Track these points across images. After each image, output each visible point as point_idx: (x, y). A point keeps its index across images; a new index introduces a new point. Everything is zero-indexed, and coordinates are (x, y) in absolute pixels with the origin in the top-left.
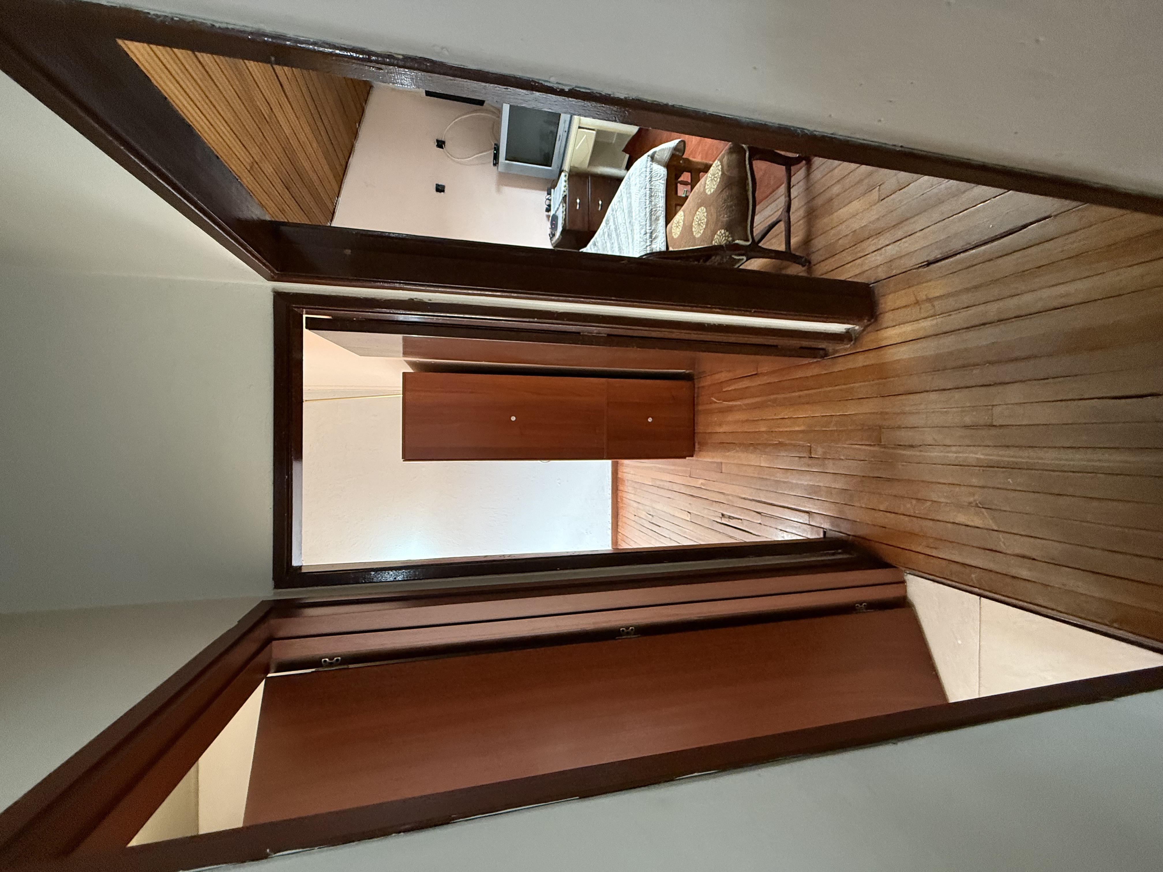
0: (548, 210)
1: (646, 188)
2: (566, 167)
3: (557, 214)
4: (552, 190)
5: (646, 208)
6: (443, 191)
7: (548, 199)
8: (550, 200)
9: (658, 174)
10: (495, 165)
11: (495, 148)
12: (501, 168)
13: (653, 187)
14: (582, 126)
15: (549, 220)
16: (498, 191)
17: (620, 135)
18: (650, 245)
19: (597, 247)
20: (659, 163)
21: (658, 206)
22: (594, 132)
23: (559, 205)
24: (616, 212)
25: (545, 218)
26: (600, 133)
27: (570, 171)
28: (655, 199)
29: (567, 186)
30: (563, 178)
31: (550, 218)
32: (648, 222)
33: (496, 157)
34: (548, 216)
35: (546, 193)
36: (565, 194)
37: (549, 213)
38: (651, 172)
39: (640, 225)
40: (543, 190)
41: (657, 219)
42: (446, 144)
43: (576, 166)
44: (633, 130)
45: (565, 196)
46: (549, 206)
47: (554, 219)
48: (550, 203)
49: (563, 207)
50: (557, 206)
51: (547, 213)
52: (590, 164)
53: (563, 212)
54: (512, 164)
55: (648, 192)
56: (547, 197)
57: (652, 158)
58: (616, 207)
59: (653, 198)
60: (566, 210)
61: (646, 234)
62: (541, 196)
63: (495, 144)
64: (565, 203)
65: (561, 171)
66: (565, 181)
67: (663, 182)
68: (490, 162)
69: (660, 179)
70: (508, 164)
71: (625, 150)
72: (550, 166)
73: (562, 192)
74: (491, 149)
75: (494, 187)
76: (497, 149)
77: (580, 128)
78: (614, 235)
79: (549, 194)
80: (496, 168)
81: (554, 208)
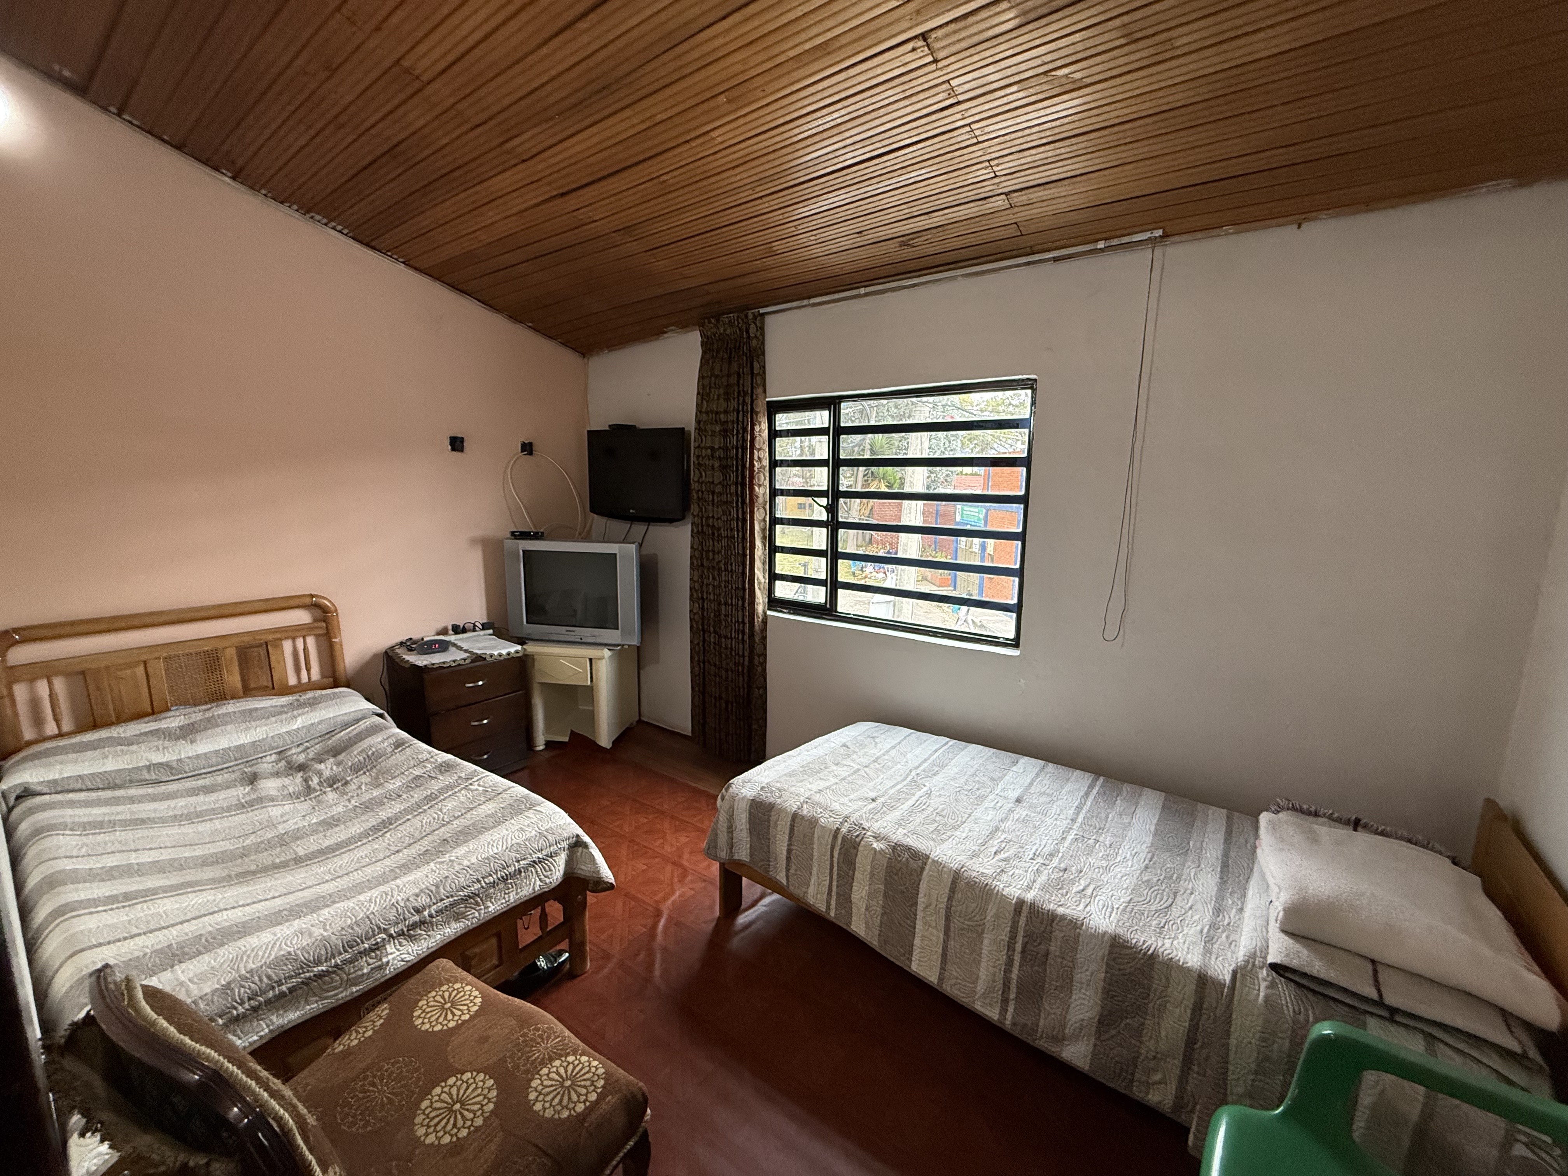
0: (457, 630)
1: (518, 861)
2: (532, 648)
3: (452, 649)
4: (491, 631)
5: (479, 881)
6: (454, 449)
7: (475, 625)
8: (474, 630)
9: (550, 870)
10: (513, 533)
11: (537, 533)
12: (510, 543)
13: (523, 874)
14: (593, 661)
15: (438, 634)
16: (474, 541)
17: (591, 717)
18: (391, 936)
19: (393, 753)
20: (569, 862)
21: (489, 904)
22: (589, 683)
23: (466, 651)
24: (466, 788)
25: (441, 626)
26: (589, 692)
27: (526, 656)
28: (500, 890)
29: (502, 658)
30: (514, 648)
31: (441, 637)
32: (447, 902)
33: (524, 535)
34: (444, 632)
35: (485, 621)
36: (488, 658)
37: (451, 632)
38: (551, 857)
39: (437, 887)
40: (489, 614)
41: (458, 917)
42: (528, 456)
43: (536, 663)
44: (605, 738)
45: (485, 659)
46: (464, 631)
47: (443, 646)
48: (469, 631)
49: (465, 660)
50: (465, 646)
51: (450, 627)
52: (543, 684)
53: (454, 661)
54: (519, 561)
55: (512, 869)
56: (477, 624)
57: (577, 844)
58: (475, 787)
59: (502, 886)
60: (459, 665)
61: (418, 911)
62: (478, 613)
63: (542, 533)
64: (473, 662)
65: (521, 641)
66: (508, 654)
67: (537, 888)
68: (516, 526)
69: (540, 879)
70: (519, 555)
71: (573, 734)
72: (527, 622)
73: (488, 652)
74: (535, 527)
75: (479, 533)
76: (537, 536)
77: (591, 660)
78: (417, 795)
79: (485, 627)
80: (509, 535)
81: (460, 640)
